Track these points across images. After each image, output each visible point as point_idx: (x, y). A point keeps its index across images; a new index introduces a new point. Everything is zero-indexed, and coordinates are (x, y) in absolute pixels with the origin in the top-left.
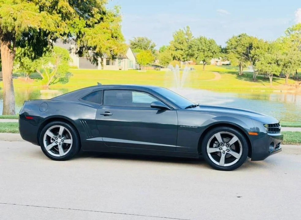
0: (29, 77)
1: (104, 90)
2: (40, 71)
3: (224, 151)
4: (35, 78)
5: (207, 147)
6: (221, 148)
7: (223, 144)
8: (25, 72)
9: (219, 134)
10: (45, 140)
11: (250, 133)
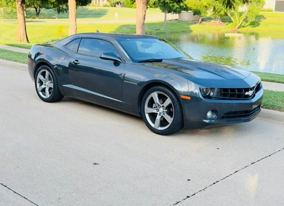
0: (221, 20)
1: (81, 38)
2: (231, 14)
3: (160, 113)
4: (226, 22)
5: (145, 106)
6: (158, 109)
7: (159, 105)
8: (217, 16)
9: (156, 93)
10: (38, 82)
11: (182, 97)
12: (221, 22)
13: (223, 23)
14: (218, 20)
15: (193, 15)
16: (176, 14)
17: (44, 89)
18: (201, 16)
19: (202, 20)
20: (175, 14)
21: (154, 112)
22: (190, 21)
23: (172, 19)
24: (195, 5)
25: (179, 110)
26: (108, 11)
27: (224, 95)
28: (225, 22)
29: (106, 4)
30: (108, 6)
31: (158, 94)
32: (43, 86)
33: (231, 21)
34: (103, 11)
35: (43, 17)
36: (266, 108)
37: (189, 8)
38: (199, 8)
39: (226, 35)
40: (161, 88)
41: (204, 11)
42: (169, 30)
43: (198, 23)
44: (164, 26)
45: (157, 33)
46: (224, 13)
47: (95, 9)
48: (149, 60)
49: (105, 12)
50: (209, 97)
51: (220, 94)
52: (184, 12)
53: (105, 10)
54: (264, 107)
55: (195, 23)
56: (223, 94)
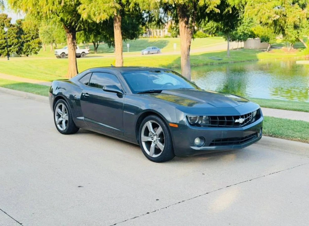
0: (293, 47)
1: (92, 73)
2: (304, 40)
3: (154, 141)
4: (299, 48)
5: (142, 135)
6: (152, 137)
7: (153, 134)
8: (288, 42)
9: (150, 122)
10: (57, 115)
11: (171, 125)
12: (292, 48)
13: (296, 49)
14: (289, 47)
15: (260, 42)
16: (241, 42)
17: (62, 121)
18: (269, 42)
19: (272, 47)
20: (239, 42)
21: (149, 140)
22: (257, 49)
23: (237, 47)
24: (262, 32)
25: (169, 137)
26: (168, 42)
27: (213, 123)
28: (297, 48)
29: (167, 35)
30: (169, 37)
31: (151, 123)
32: (60, 119)
33: (304, 48)
34: (164, 42)
35: (101, 52)
36: (275, 137)
37: (256, 35)
38: (267, 34)
39: (298, 62)
40: (154, 117)
41: (272, 37)
42: (233, 60)
43: (266, 50)
44: (227, 55)
45: (219, 64)
46: (296, 39)
47: (155, 41)
48: (149, 91)
49: (165, 43)
50: (198, 125)
51: (208, 122)
52: (251, 40)
53: (166, 41)
54: (273, 136)
55: (262, 50)
56: (212, 121)
